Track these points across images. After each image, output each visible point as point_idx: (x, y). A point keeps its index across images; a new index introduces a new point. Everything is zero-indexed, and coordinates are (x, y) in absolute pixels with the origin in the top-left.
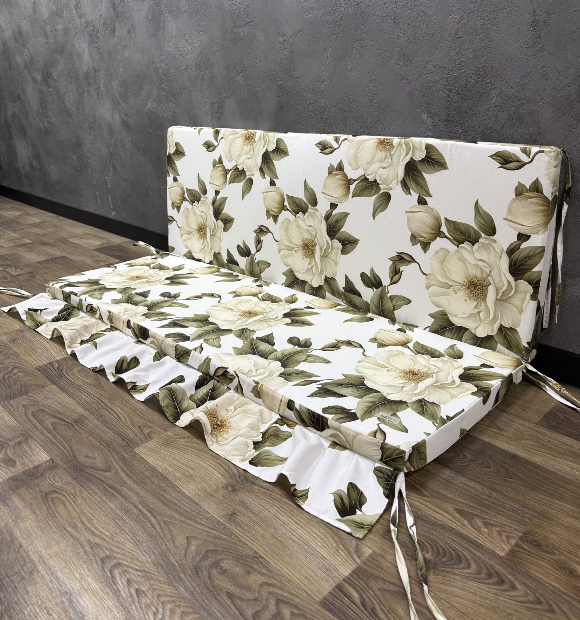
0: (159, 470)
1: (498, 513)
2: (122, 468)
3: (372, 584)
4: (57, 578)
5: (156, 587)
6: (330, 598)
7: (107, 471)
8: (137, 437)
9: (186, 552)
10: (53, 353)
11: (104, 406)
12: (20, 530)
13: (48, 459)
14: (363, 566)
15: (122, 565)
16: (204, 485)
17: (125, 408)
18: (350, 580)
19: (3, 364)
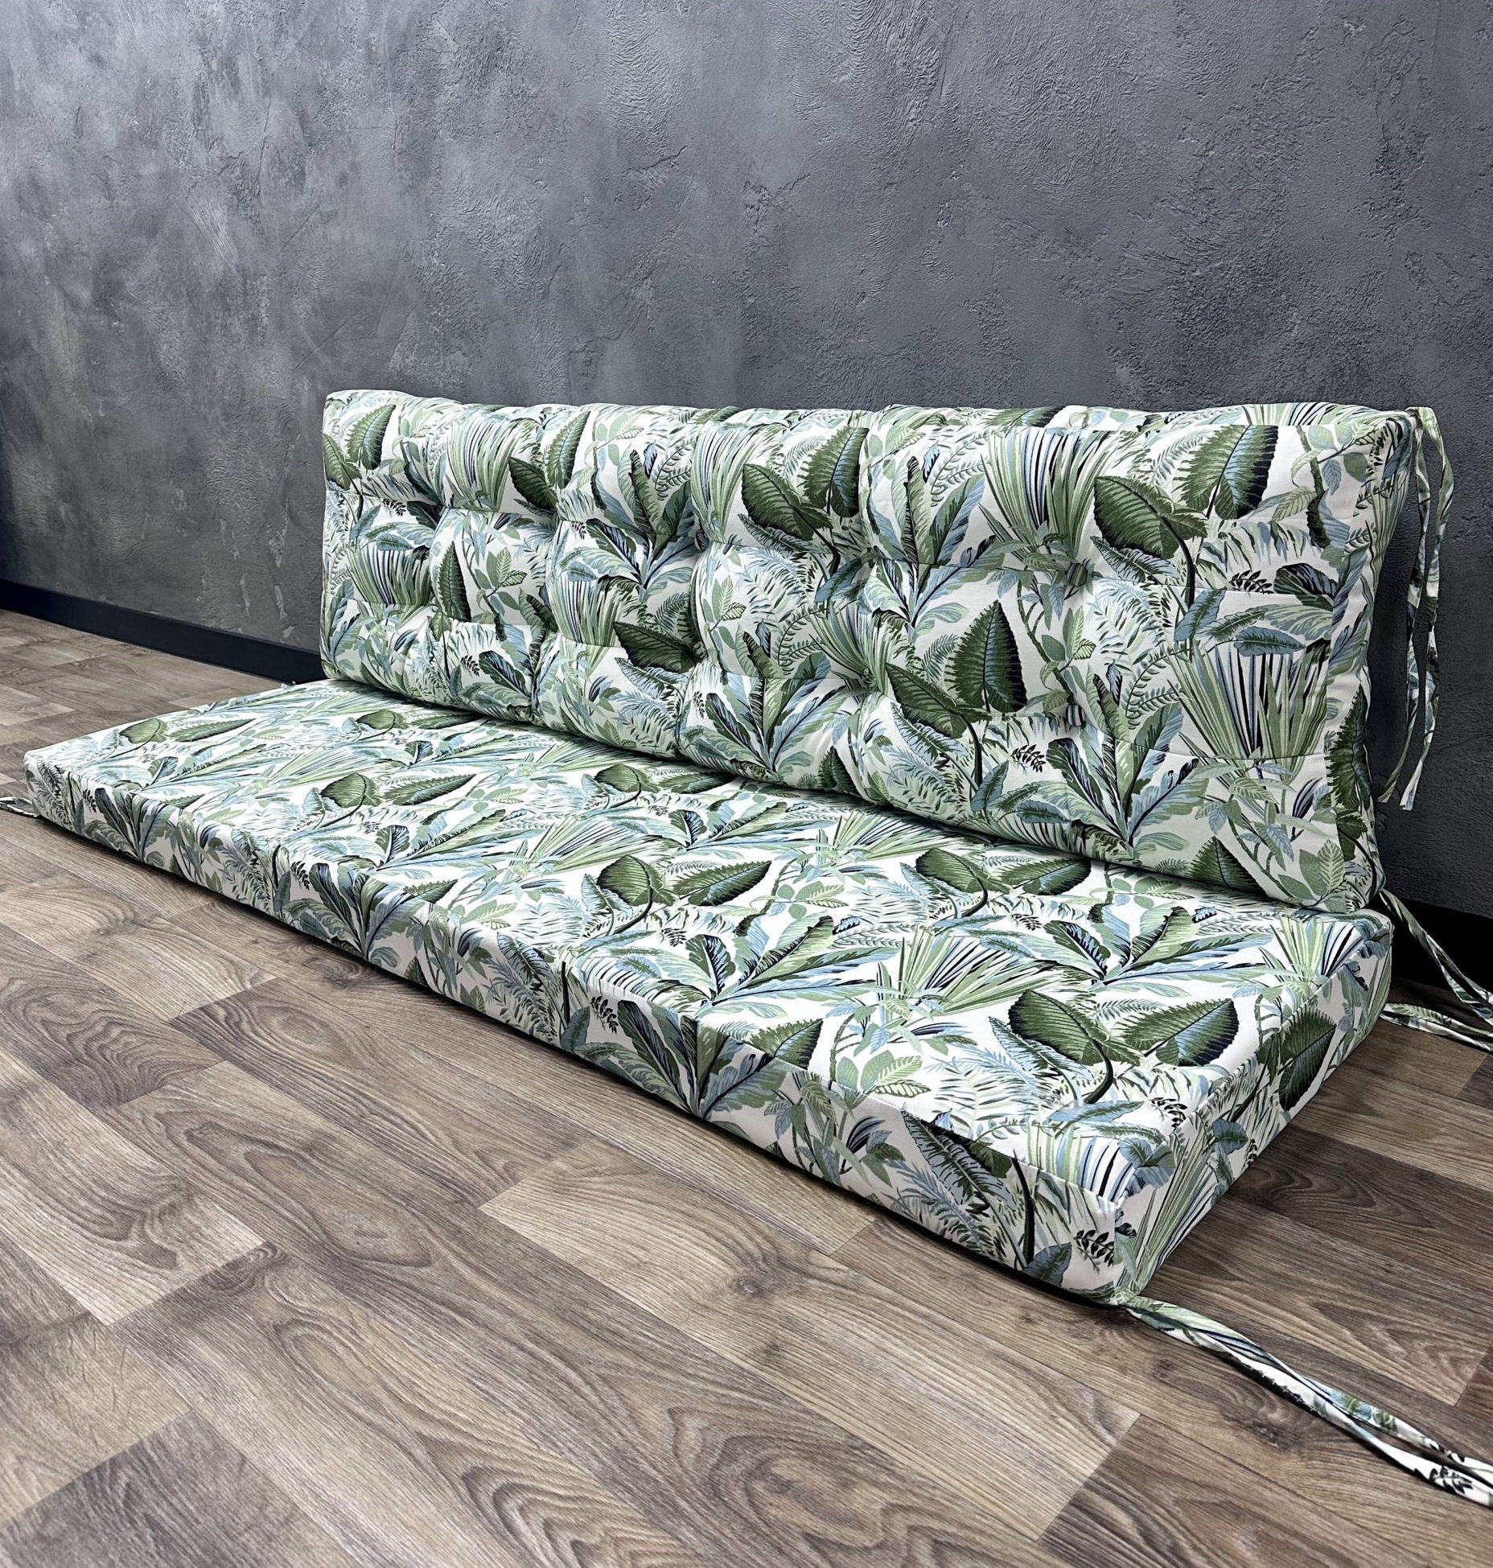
0: (557, 1254)
1: (1417, 1309)
2: (458, 1255)
3: (1157, 1492)
4: (362, 1533)
5: (619, 1535)
6: (1063, 1530)
7: (420, 1265)
8: (479, 1176)
9: (675, 1447)
10: (205, 983)
11: (372, 1106)
12: (232, 1421)
13: (259, 1243)
14: (1125, 1449)
15: (522, 1487)
16: (680, 1283)
17: (429, 1110)
18: (1102, 1484)
19: (75, 1016)
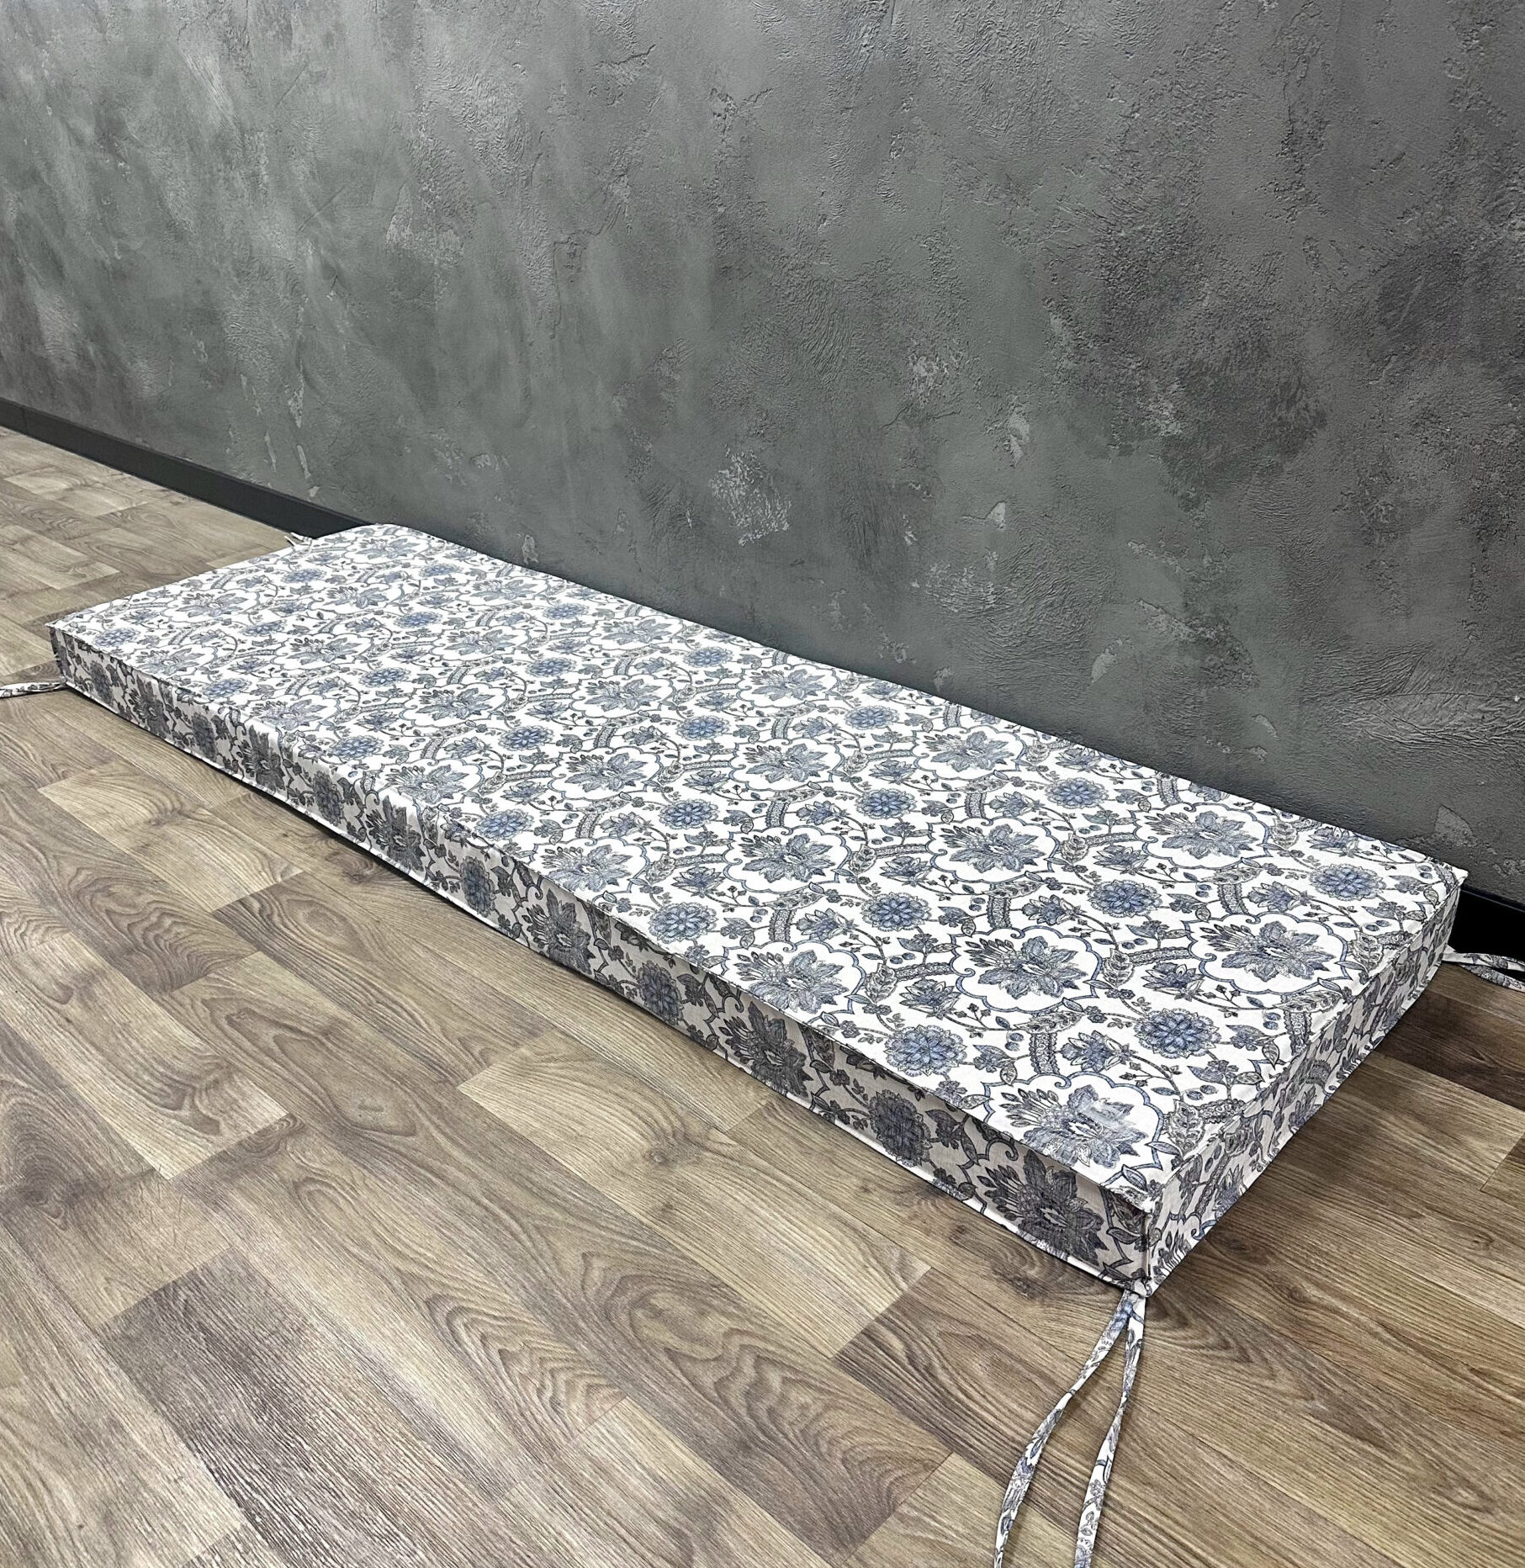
0: (515, 1127)
2: (437, 1127)
3: (927, 1326)
4: (352, 1339)
5: (534, 1345)
6: (852, 1352)
7: (408, 1134)
8: (460, 1060)
9: (583, 1281)
11: (379, 996)
12: (260, 1256)
13: (283, 1114)
14: (913, 1293)
15: (468, 1310)
16: (606, 1153)
17: (424, 1000)
18: (889, 1319)
19: (134, 906)
